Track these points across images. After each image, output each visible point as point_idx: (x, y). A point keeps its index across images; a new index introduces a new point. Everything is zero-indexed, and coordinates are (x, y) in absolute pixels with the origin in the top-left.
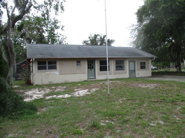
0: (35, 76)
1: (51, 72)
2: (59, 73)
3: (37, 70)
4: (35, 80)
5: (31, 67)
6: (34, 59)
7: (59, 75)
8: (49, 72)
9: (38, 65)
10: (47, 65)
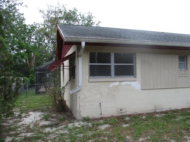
0: (81, 92)
1: (123, 83)
2: (140, 85)
3: (88, 78)
4: (81, 104)
5: (62, 72)
6: (83, 44)
7: (140, 90)
8: (117, 83)
9: (90, 63)
10: (113, 64)
